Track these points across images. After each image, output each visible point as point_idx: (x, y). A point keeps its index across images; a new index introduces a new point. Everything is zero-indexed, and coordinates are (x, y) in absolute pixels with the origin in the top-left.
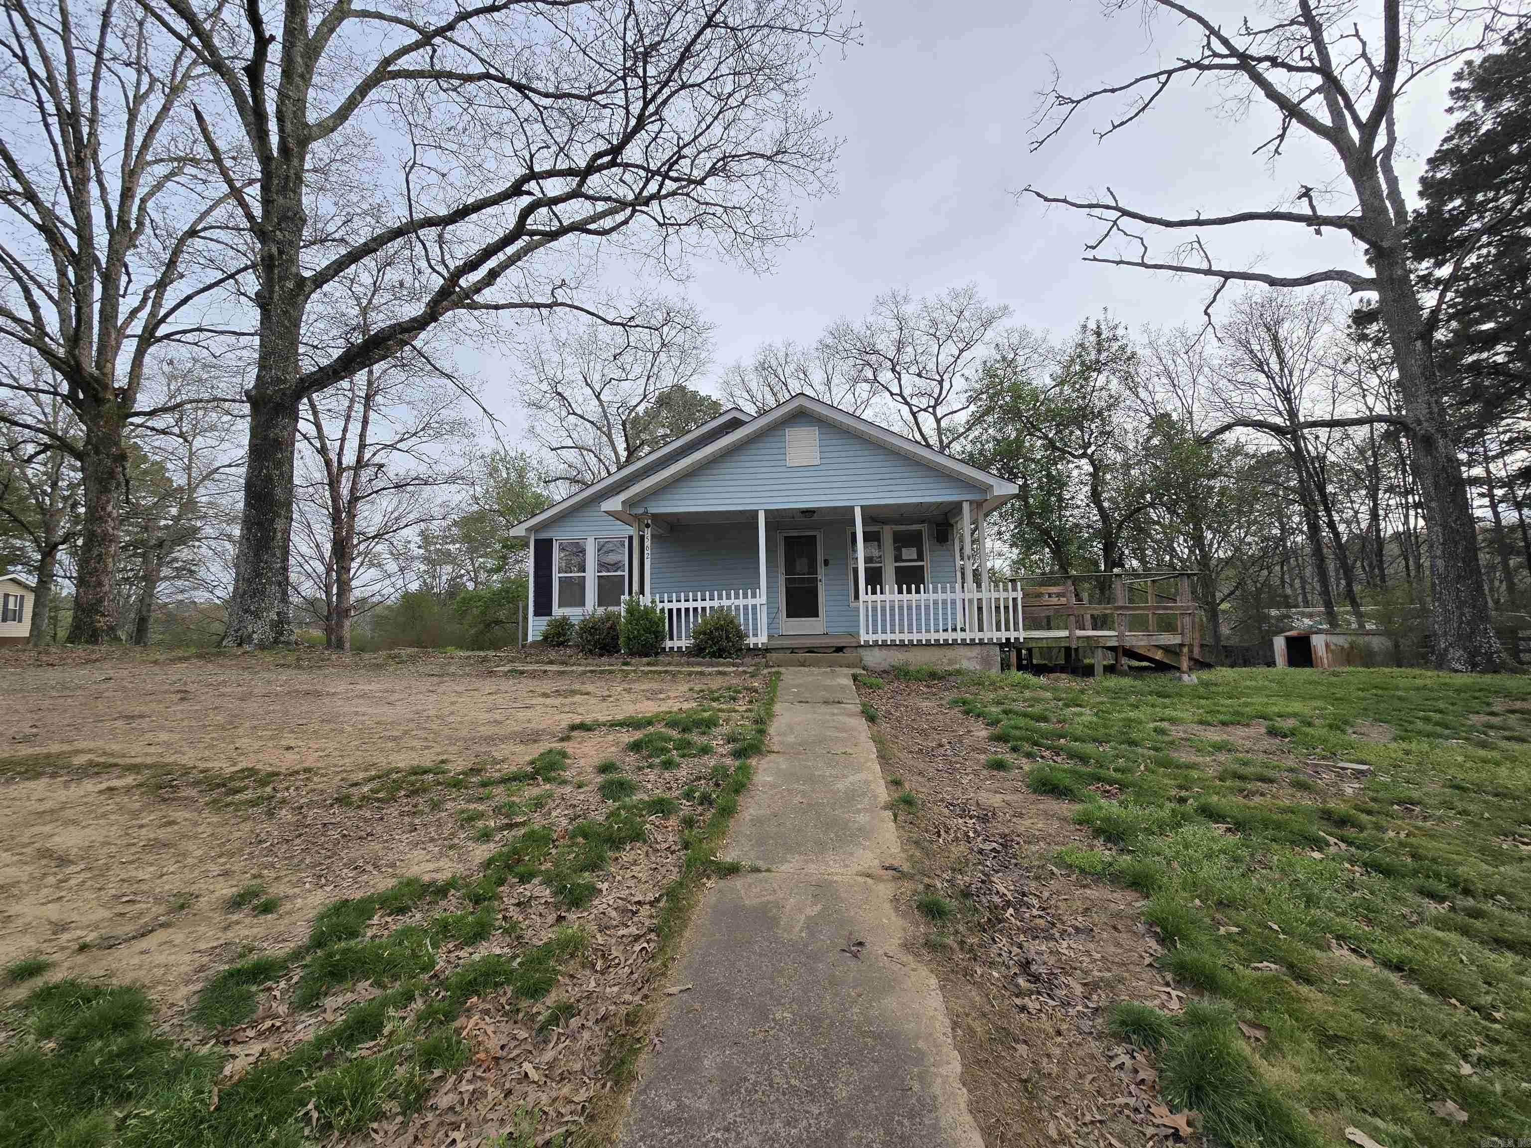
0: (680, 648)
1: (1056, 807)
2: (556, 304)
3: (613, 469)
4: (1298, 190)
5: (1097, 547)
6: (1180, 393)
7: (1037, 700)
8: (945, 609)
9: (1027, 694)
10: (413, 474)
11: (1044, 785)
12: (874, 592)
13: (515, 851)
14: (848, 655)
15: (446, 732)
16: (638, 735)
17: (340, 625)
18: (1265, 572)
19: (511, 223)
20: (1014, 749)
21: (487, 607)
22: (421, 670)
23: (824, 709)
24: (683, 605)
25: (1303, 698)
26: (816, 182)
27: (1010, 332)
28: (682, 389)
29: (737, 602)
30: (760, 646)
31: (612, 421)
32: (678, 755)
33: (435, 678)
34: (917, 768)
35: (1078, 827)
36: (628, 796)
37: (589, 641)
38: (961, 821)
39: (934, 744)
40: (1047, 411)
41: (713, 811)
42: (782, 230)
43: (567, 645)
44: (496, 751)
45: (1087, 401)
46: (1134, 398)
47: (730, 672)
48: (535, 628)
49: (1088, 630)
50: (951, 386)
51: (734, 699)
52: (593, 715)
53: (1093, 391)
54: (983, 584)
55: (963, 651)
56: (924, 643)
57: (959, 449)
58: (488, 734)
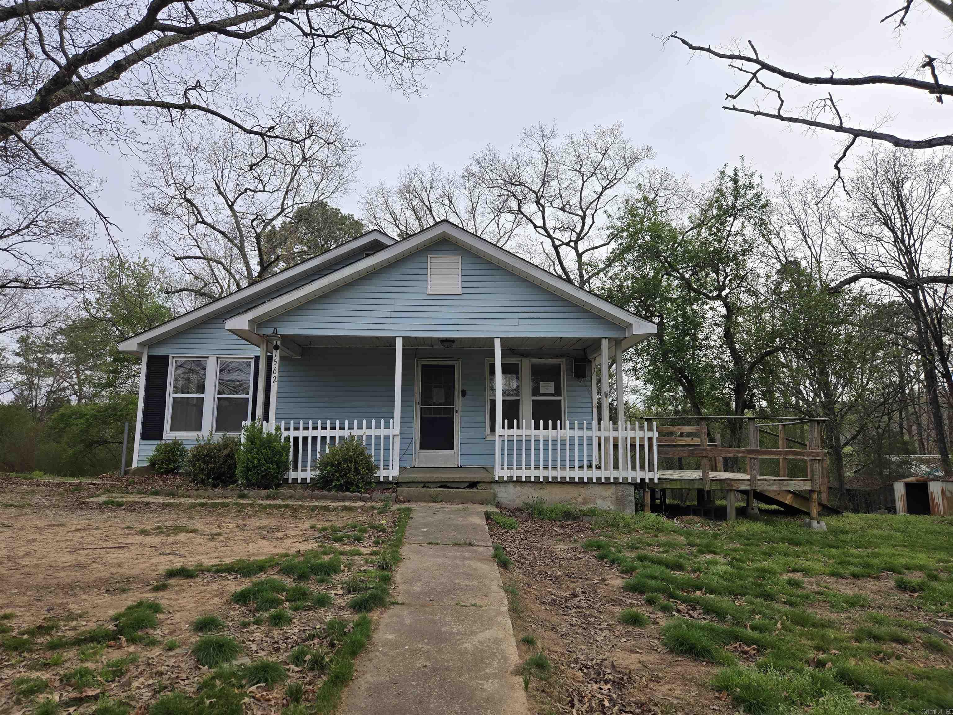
0: (303, 480)
1: (694, 670)
2: (188, 106)
3: (244, 284)
4: (923, 59)
5: (728, 389)
6: (809, 242)
7: (671, 546)
8: (581, 445)
9: (662, 538)
10: (11, 276)
11: (681, 644)
12: (511, 427)
14: (482, 492)
15: (17, 577)
16: (246, 584)
18: (885, 418)
20: (650, 602)
21: (89, 426)
23: (453, 552)
24: (310, 434)
25: (926, 548)
26: (469, 8)
27: (652, 173)
28: (322, 205)
29: (368, 432)
30: (391, 479)
31: (245, 233)
32: (290, 608)
33: (13, 510)
34: (549, 622)
35: (717, 695)
36: (227, 660)
37: (202, 470)
38: (595, 686)
39: (568, 594)
40: (685, 252)
41: (325, 678)
42: (432, 53)
43: (177, 473)
44: (74, 603)
45: (722, 245)
46: (767, 244)
47: (357, 508)
48: (142, 453)
49: (720, 471)
50: (593, 222)
51: (359, 539)
52: (198, 557)
53: (729, 236)
54: (619, 423)
55: (598, 490)
56: (559, 480)
57: (599, 284)
58: (68, 580)
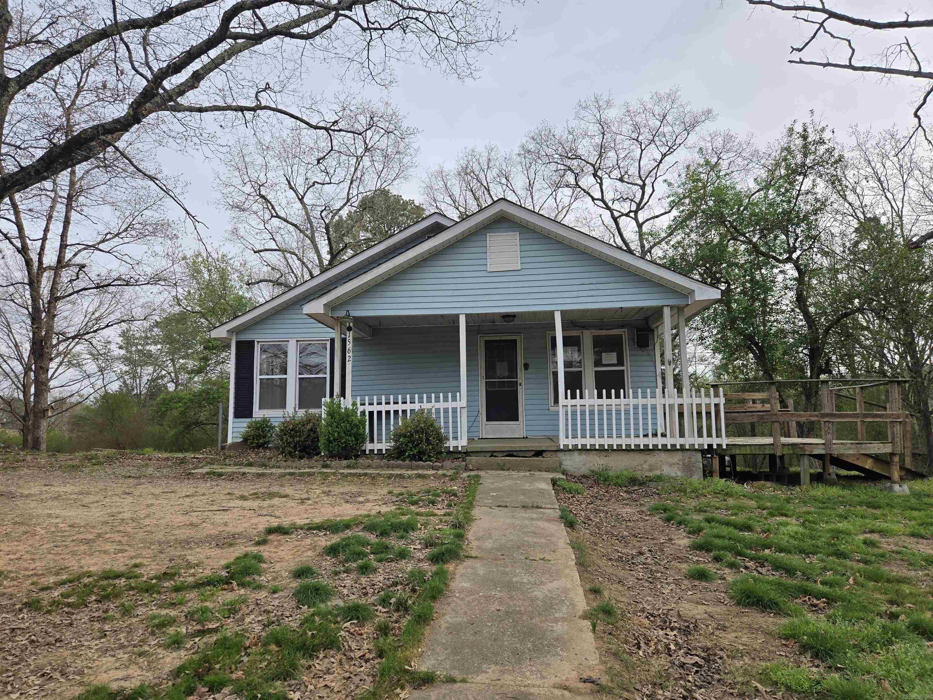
0: (380, 450)
1: (761, 620)
2: (259, 107)
3: (316, 272)
5: (803, 353)
6: (889, 195)
7: (741, 509)
8: (645, 414)
9: (731, 502)
10: (115, 275)
11: (748, 597)
12: (573, 397)
13: (206, 659)
14: (548, 460)
15: (141, 535)
16: (335, 539)
17: (36, 426)
19: (214, 24)
20: (717, 559)
21: (187, 408)
22: (118, 471)
23: (523, 514)
24: (384, 408)
27: (713, 136)
28: (384, 193)
29: (437, 405)
30: (460, 449)
31: (315, 224)
32: (375, 560)
33: (131, 480)
34: (616, 576)
35: (784, 642)
36: (323, 601)
37: (289, 443)
38: (661, 633)
39: (634, 552)
40: (751, 215)
41: (409, 618)
42: (485, 34)
43: (267, 448)
44: (191, 555)
45: (792, 205)
46: (842, 201)
47: (429, 476)
48: (235, 430)
49: (794, 437)
50: (653, 191)
51: (433, 503)
52: (291, 518)
53: (798, 195)
54: (684, 390)
55: (664, 456)
56: (624, 448)
57: (660, 254)
58: (183, 537)
